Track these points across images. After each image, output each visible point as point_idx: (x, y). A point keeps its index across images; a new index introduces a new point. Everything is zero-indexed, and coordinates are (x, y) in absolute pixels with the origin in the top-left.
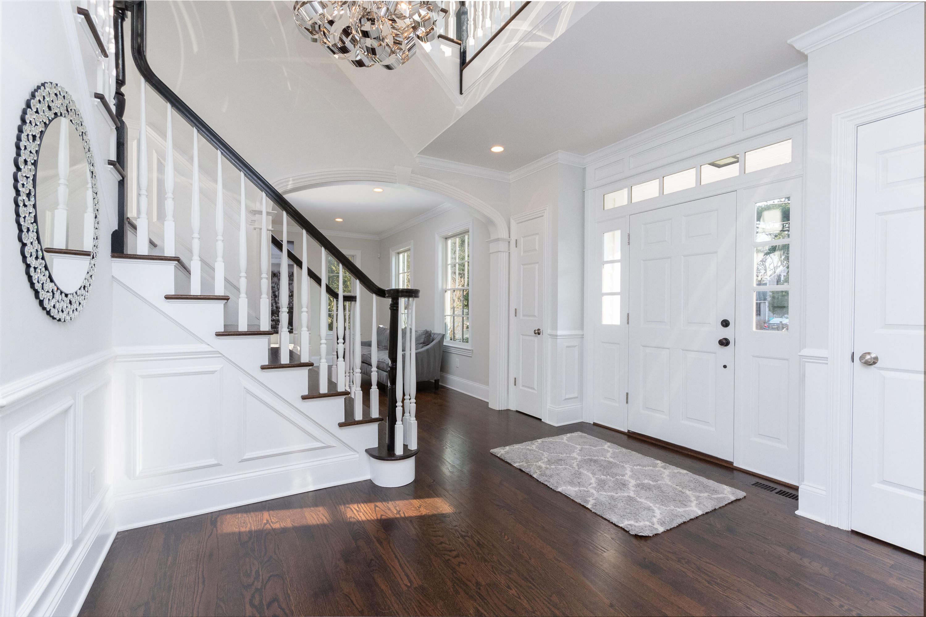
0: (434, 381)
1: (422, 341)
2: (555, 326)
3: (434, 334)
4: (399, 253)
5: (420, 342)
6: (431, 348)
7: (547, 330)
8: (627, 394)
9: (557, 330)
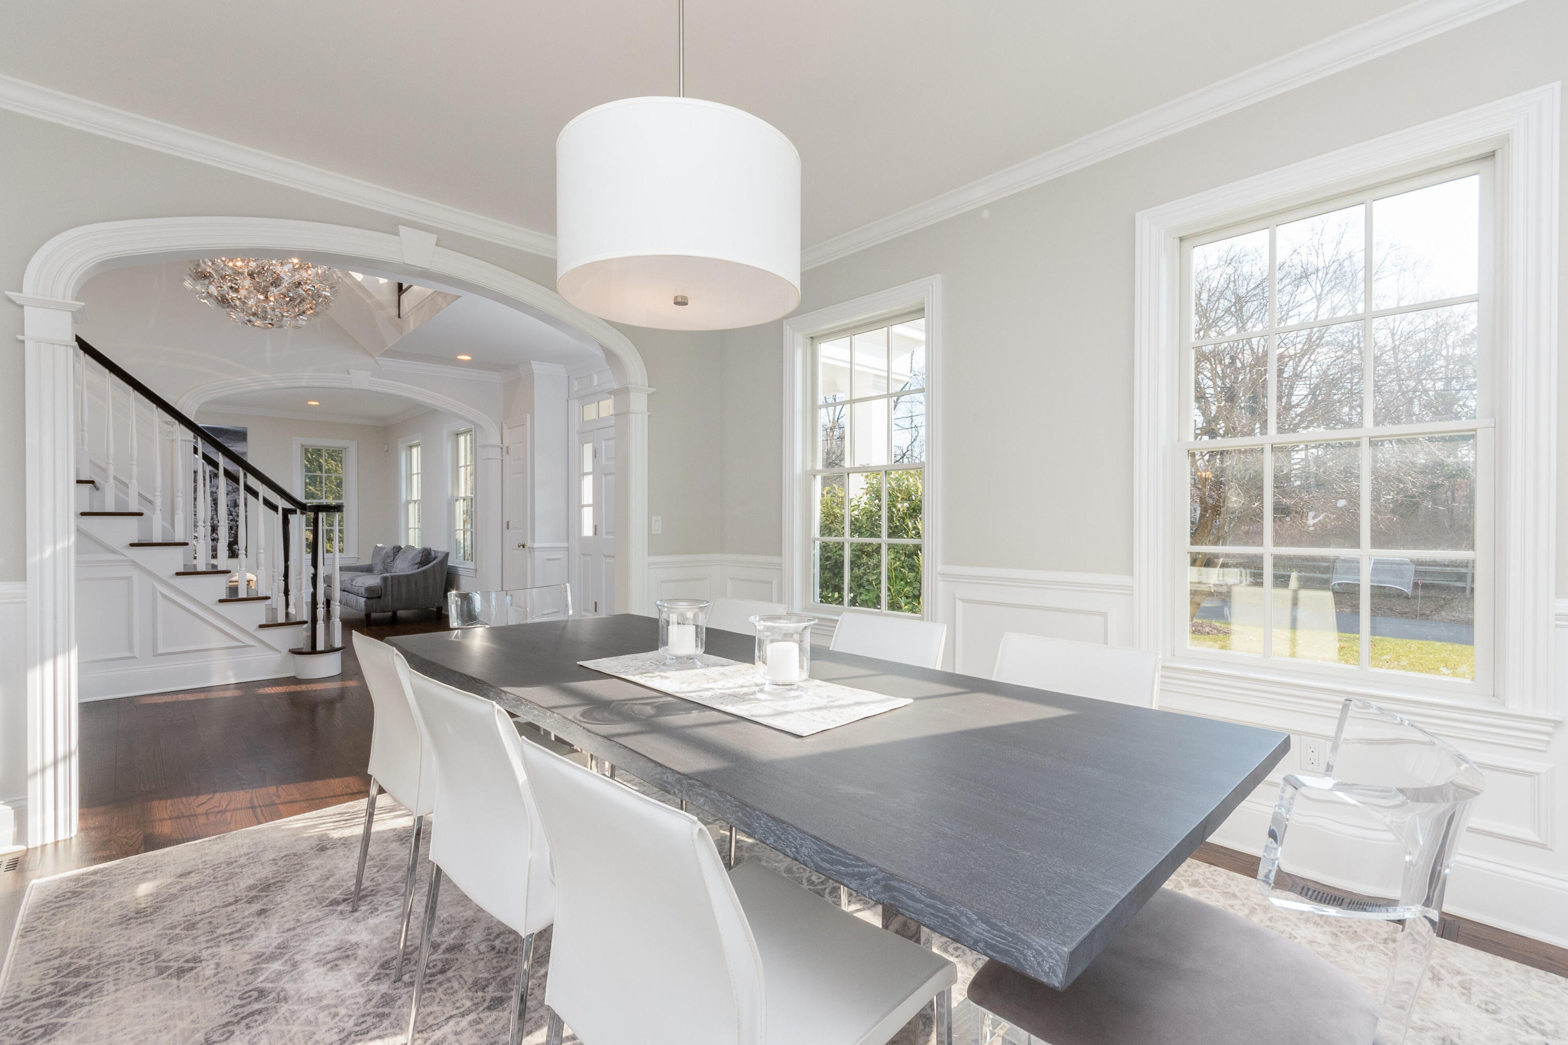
0: (435, 610)
1: (418, 560)
2: (533, 540)
3: (436, 552)
4: (411, 447)
5: (416, 562)
6: (430, 568)
7: (529, 544)
8: (596, 603)
9: (534, 542)
